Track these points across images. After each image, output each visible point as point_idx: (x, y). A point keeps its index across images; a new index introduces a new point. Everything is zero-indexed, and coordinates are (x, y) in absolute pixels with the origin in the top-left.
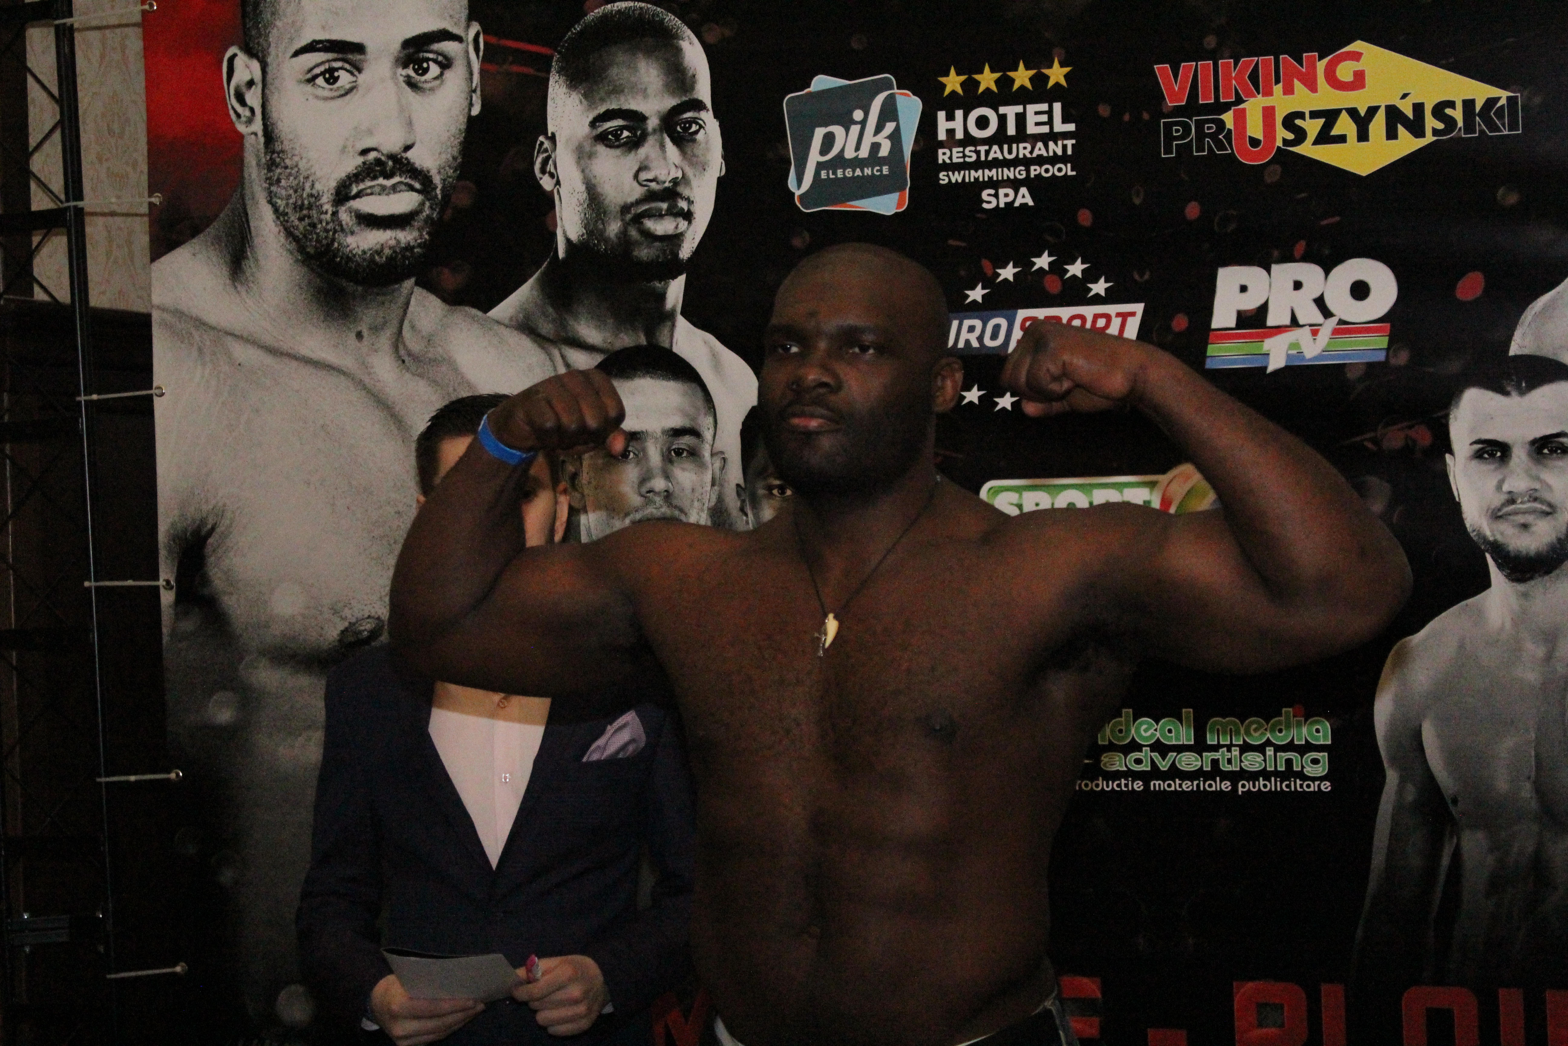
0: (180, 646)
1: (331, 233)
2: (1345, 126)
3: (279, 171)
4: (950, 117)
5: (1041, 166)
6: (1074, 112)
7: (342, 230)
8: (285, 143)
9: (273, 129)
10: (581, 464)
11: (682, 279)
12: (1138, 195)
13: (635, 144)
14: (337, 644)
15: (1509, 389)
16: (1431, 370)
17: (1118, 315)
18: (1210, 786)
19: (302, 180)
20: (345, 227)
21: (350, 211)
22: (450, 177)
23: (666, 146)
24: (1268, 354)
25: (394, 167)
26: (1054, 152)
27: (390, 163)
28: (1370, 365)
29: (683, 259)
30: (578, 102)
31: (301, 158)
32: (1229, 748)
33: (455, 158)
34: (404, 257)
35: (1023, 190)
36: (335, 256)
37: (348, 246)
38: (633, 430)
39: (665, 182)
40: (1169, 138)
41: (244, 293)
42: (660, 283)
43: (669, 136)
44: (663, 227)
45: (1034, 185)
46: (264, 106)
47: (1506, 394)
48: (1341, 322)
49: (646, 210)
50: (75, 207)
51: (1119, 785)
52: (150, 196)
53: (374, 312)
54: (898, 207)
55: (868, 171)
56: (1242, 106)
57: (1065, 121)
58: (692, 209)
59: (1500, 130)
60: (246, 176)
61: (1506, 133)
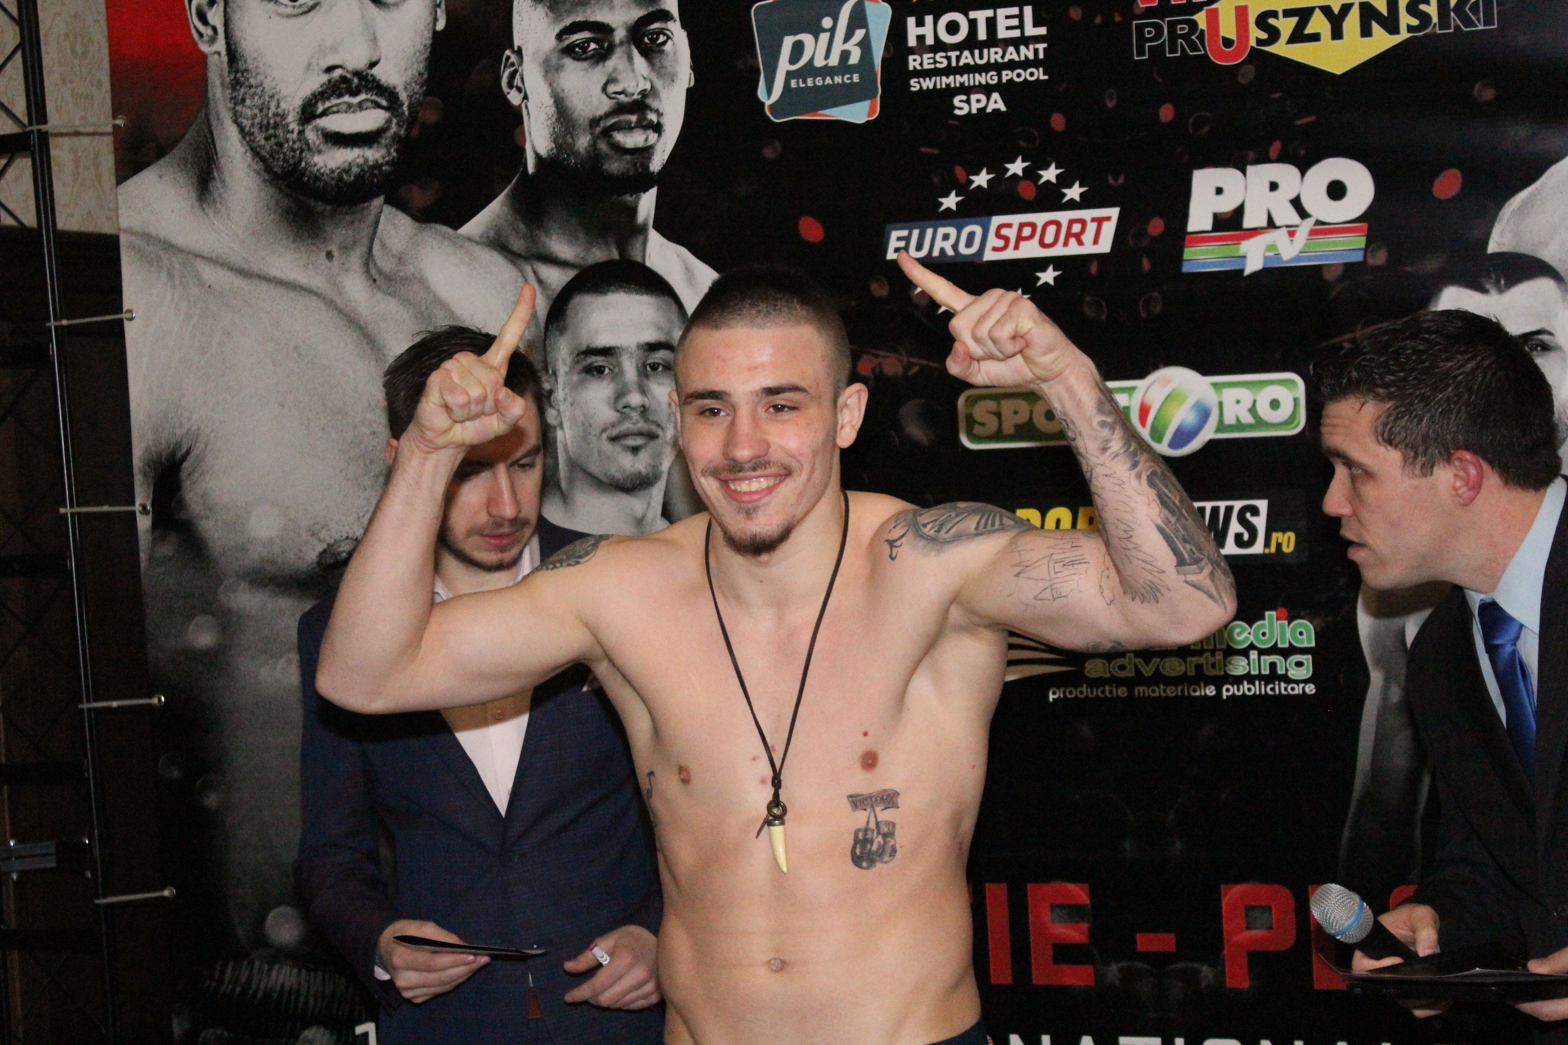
0: (158, 570)
1: (298, 152)
2: (1319, 24)
3: (243, 90)
4: (920, 23)
5: (1012, 71)
6: (1044, 15)
7: (309, 149)
8: (248, 61)
9: (236, 47)
10: (556, 380)
11: (653, 193)
12: (1111, 98)
13: (602, 56)
14: (315, 565)
15: (1488, 286)
16: (1409, 269)
17: (1093, 220)
18: (1195, 691)
19: (267, 98)
20: (312, 145)
21: (317, 129)
22: (416, 93)
23: (634, 58)
24: (1244, 257)
25: (360, 84)
26: (1026, 56)
27: (356, 80)
28: (1348, 266)
29: (653, 173)
30: (544, 14)
31: (266, 77)
32: (1213, 652)
33: (420, 74)
34: (373, 175)
35: (995, 96)
36: (303, 175)
37: (316, 165)
38: (607, 345)
39: (633, 94)
40: (1142, 40)
41: (211, 215)
42: (631, 196)
43: (637, 47)
44: (633, 140)
45: (1006, 90)
46: (226, 24)
47: (1484, 291)
48: (1319, 222)
49: (615, 123)
50: (39, 131)
51: (1103, 692)
52: (114, 117)
53: (343, 232)
54: (869, 116)
55: (838, 80)
56: (1214, 6)
57: (1036, 24)
58: (662, 121)
59: (1476, 26)
60: (210, 95)
61: (1481, 27)
